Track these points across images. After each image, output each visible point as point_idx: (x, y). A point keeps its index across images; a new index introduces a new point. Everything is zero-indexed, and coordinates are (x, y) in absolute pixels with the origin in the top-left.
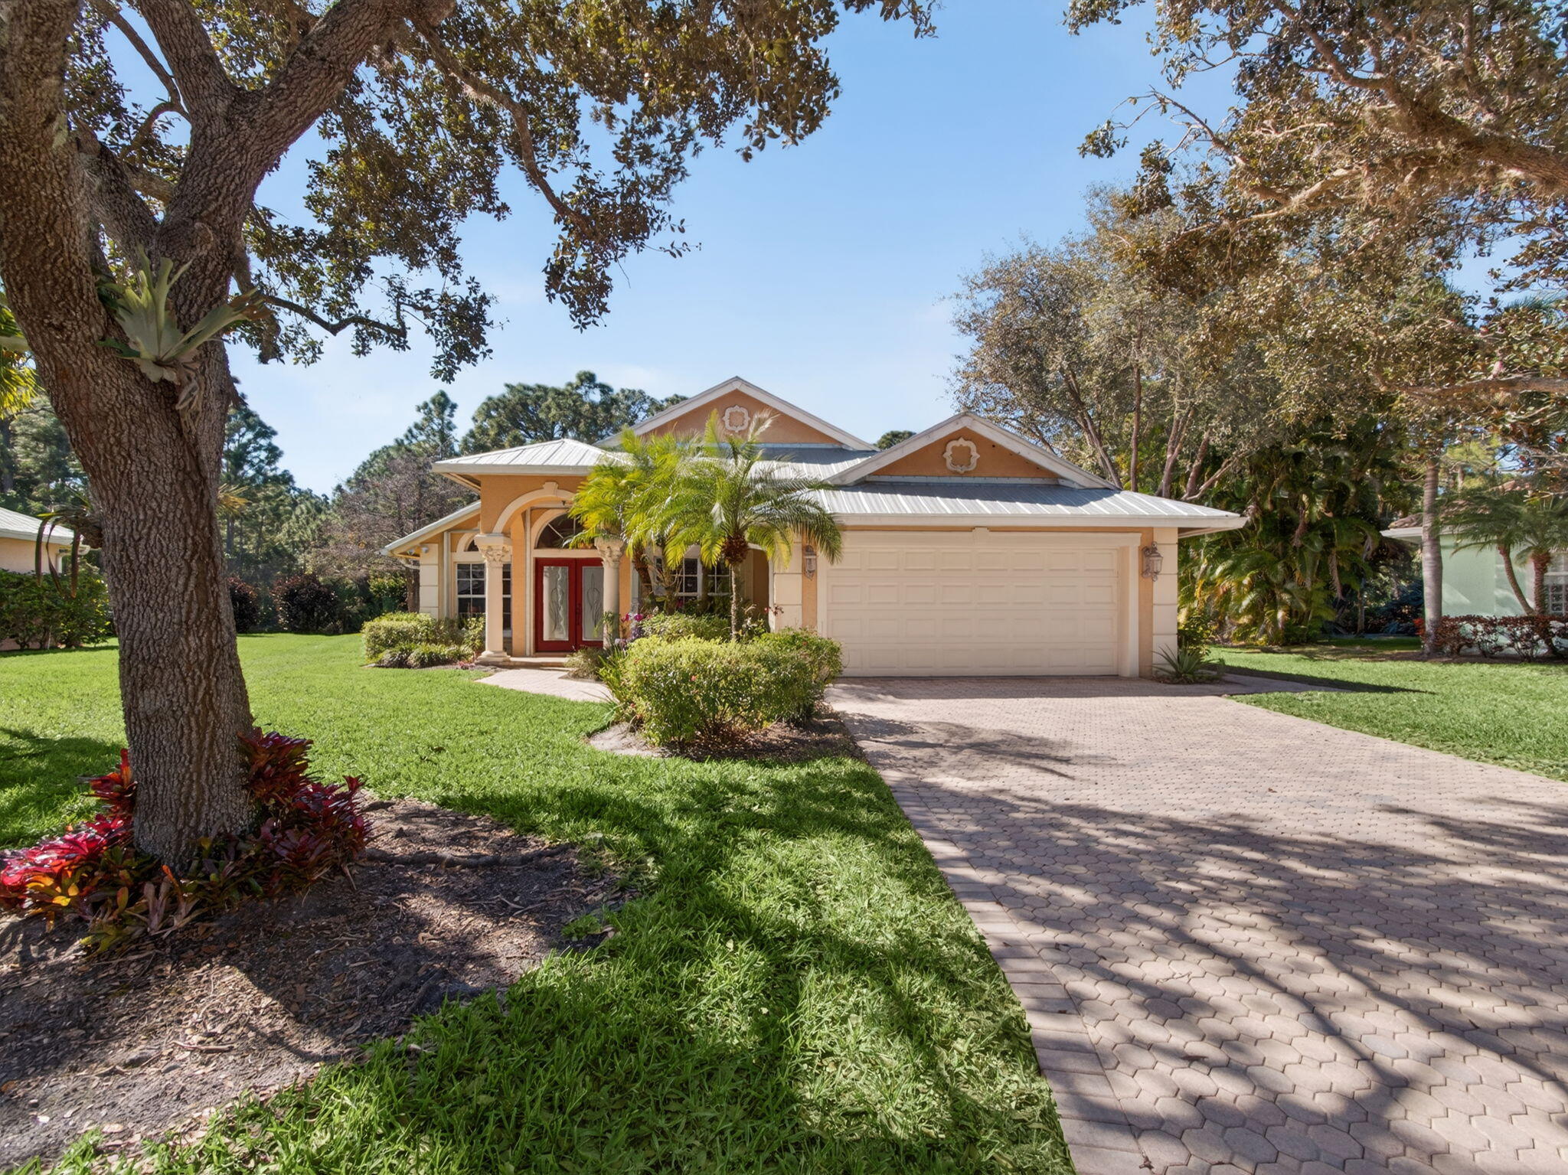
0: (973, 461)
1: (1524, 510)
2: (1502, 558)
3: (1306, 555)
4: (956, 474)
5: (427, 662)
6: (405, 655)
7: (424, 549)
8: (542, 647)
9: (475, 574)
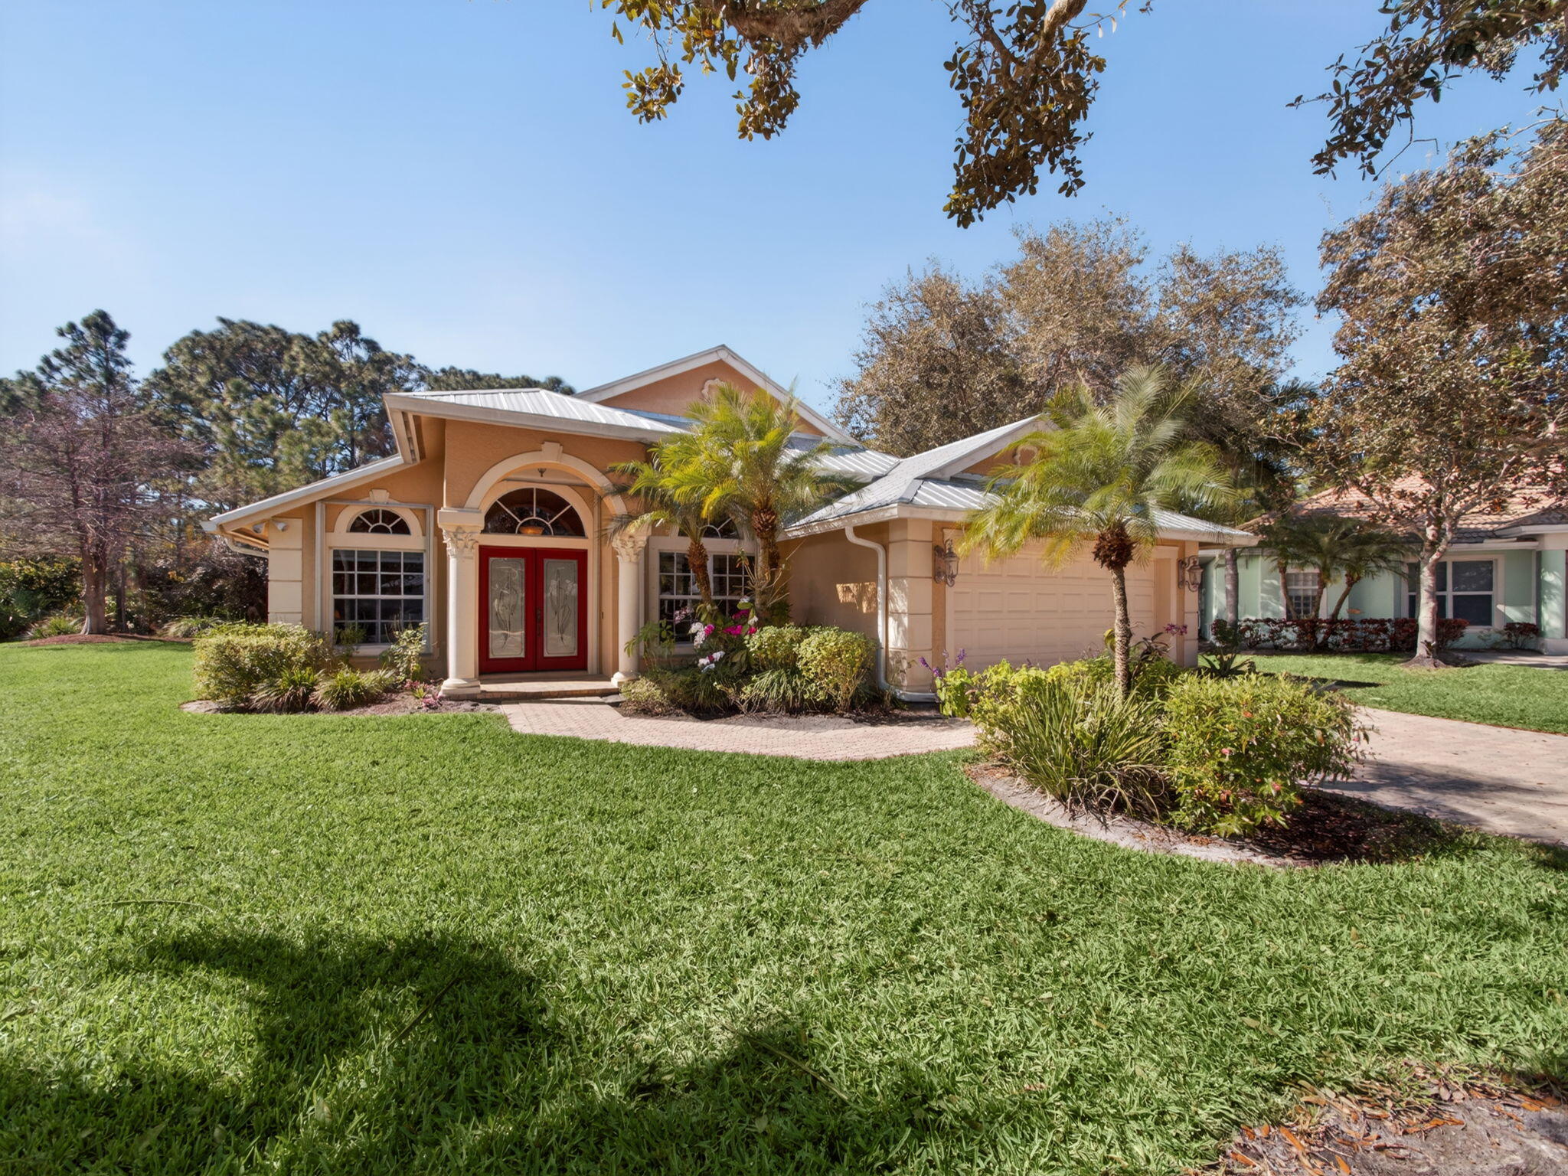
5: (350, 700)
6: (302, 690)
7: (280, 526)
8: (489, 667)
9: (363, 566)
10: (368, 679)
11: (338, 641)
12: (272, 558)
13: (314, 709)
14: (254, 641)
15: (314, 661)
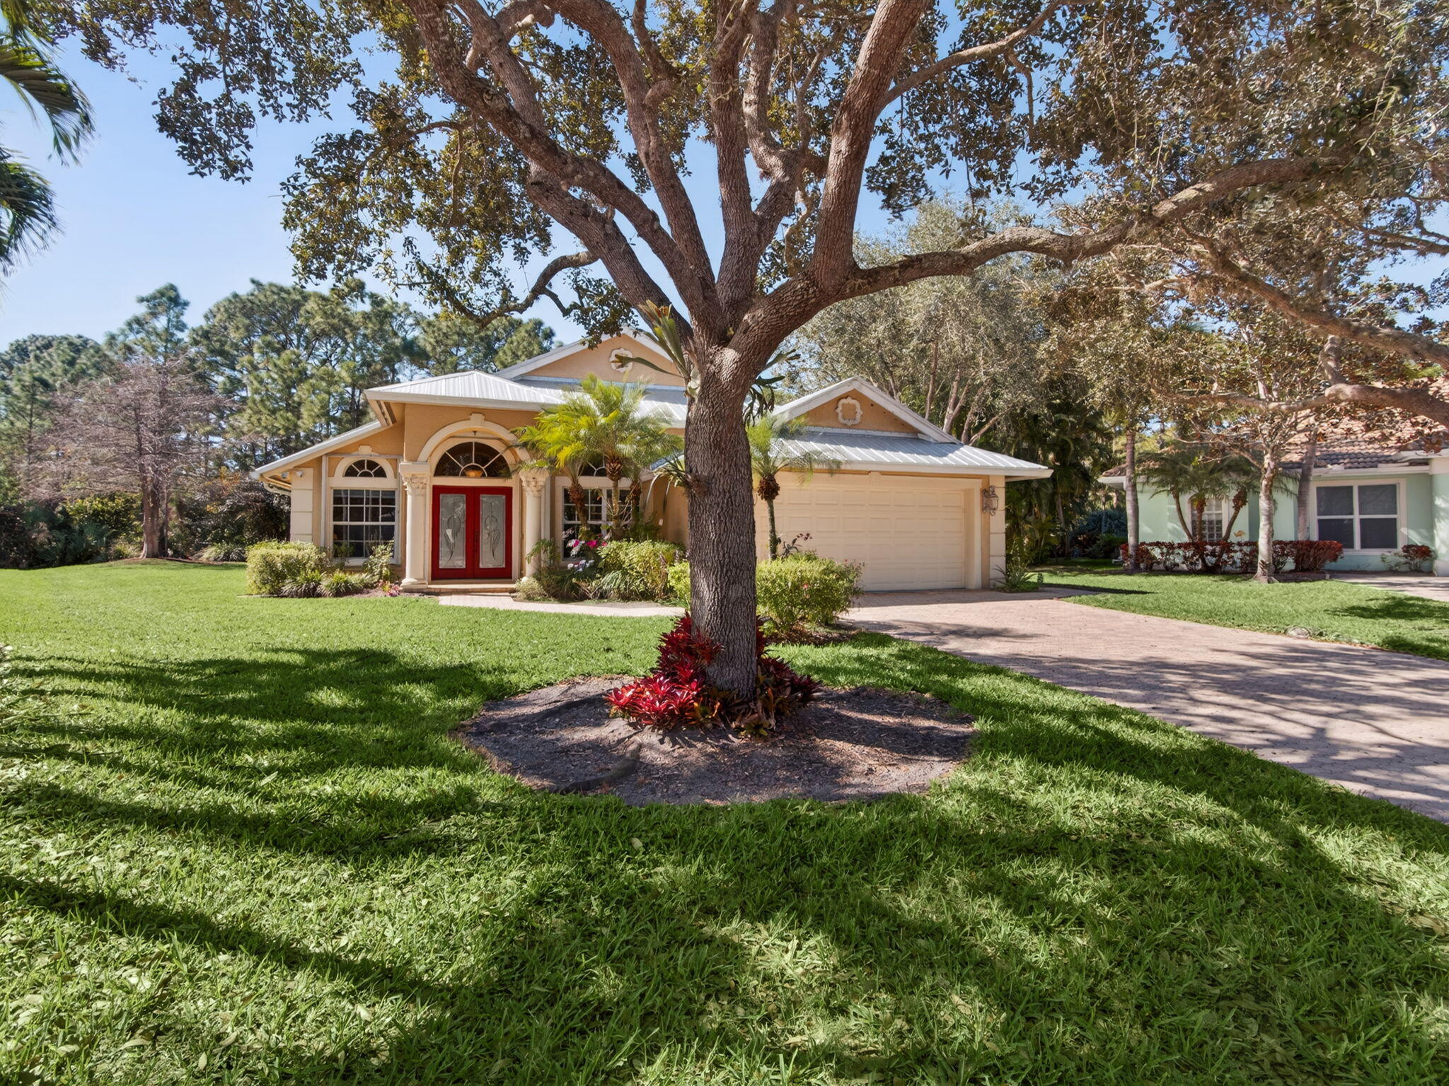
0: (858, 417)
1: (1191, 469)
2: (1174, 501)
3: (1042, 495)
4: (845, 426)
5: (344, 591)
6: (313, 584)
7: (299, 474)
8: (439, 574)
9: (353, 501)
10: (354, 579)
11: (336, 555)
12: (294, 496)
13: (319, 595)
14: (283, 552)
15: (321, 566)
